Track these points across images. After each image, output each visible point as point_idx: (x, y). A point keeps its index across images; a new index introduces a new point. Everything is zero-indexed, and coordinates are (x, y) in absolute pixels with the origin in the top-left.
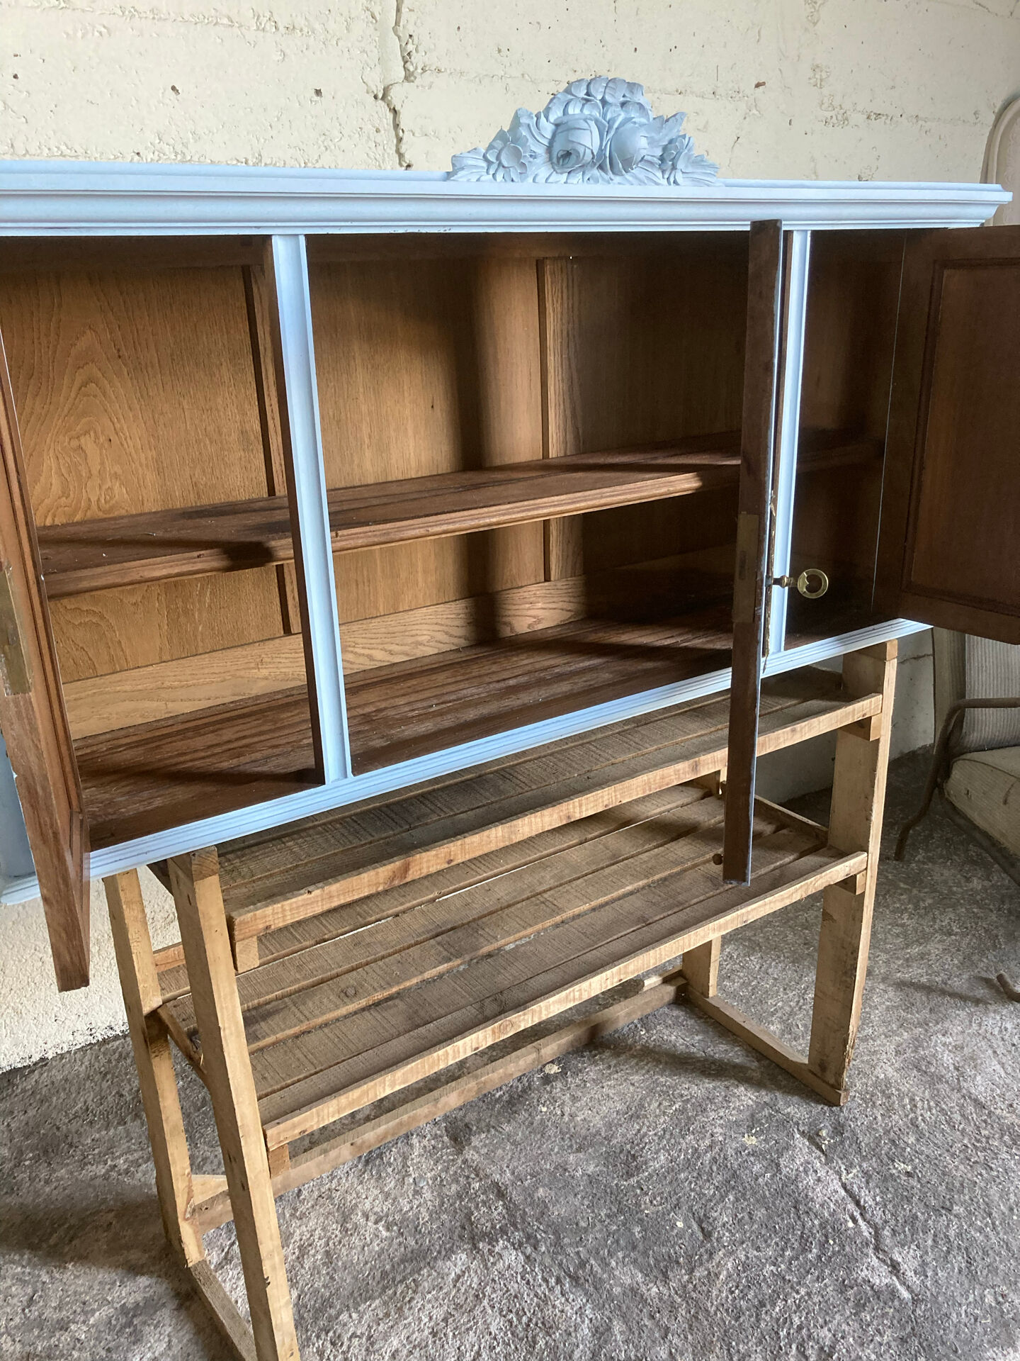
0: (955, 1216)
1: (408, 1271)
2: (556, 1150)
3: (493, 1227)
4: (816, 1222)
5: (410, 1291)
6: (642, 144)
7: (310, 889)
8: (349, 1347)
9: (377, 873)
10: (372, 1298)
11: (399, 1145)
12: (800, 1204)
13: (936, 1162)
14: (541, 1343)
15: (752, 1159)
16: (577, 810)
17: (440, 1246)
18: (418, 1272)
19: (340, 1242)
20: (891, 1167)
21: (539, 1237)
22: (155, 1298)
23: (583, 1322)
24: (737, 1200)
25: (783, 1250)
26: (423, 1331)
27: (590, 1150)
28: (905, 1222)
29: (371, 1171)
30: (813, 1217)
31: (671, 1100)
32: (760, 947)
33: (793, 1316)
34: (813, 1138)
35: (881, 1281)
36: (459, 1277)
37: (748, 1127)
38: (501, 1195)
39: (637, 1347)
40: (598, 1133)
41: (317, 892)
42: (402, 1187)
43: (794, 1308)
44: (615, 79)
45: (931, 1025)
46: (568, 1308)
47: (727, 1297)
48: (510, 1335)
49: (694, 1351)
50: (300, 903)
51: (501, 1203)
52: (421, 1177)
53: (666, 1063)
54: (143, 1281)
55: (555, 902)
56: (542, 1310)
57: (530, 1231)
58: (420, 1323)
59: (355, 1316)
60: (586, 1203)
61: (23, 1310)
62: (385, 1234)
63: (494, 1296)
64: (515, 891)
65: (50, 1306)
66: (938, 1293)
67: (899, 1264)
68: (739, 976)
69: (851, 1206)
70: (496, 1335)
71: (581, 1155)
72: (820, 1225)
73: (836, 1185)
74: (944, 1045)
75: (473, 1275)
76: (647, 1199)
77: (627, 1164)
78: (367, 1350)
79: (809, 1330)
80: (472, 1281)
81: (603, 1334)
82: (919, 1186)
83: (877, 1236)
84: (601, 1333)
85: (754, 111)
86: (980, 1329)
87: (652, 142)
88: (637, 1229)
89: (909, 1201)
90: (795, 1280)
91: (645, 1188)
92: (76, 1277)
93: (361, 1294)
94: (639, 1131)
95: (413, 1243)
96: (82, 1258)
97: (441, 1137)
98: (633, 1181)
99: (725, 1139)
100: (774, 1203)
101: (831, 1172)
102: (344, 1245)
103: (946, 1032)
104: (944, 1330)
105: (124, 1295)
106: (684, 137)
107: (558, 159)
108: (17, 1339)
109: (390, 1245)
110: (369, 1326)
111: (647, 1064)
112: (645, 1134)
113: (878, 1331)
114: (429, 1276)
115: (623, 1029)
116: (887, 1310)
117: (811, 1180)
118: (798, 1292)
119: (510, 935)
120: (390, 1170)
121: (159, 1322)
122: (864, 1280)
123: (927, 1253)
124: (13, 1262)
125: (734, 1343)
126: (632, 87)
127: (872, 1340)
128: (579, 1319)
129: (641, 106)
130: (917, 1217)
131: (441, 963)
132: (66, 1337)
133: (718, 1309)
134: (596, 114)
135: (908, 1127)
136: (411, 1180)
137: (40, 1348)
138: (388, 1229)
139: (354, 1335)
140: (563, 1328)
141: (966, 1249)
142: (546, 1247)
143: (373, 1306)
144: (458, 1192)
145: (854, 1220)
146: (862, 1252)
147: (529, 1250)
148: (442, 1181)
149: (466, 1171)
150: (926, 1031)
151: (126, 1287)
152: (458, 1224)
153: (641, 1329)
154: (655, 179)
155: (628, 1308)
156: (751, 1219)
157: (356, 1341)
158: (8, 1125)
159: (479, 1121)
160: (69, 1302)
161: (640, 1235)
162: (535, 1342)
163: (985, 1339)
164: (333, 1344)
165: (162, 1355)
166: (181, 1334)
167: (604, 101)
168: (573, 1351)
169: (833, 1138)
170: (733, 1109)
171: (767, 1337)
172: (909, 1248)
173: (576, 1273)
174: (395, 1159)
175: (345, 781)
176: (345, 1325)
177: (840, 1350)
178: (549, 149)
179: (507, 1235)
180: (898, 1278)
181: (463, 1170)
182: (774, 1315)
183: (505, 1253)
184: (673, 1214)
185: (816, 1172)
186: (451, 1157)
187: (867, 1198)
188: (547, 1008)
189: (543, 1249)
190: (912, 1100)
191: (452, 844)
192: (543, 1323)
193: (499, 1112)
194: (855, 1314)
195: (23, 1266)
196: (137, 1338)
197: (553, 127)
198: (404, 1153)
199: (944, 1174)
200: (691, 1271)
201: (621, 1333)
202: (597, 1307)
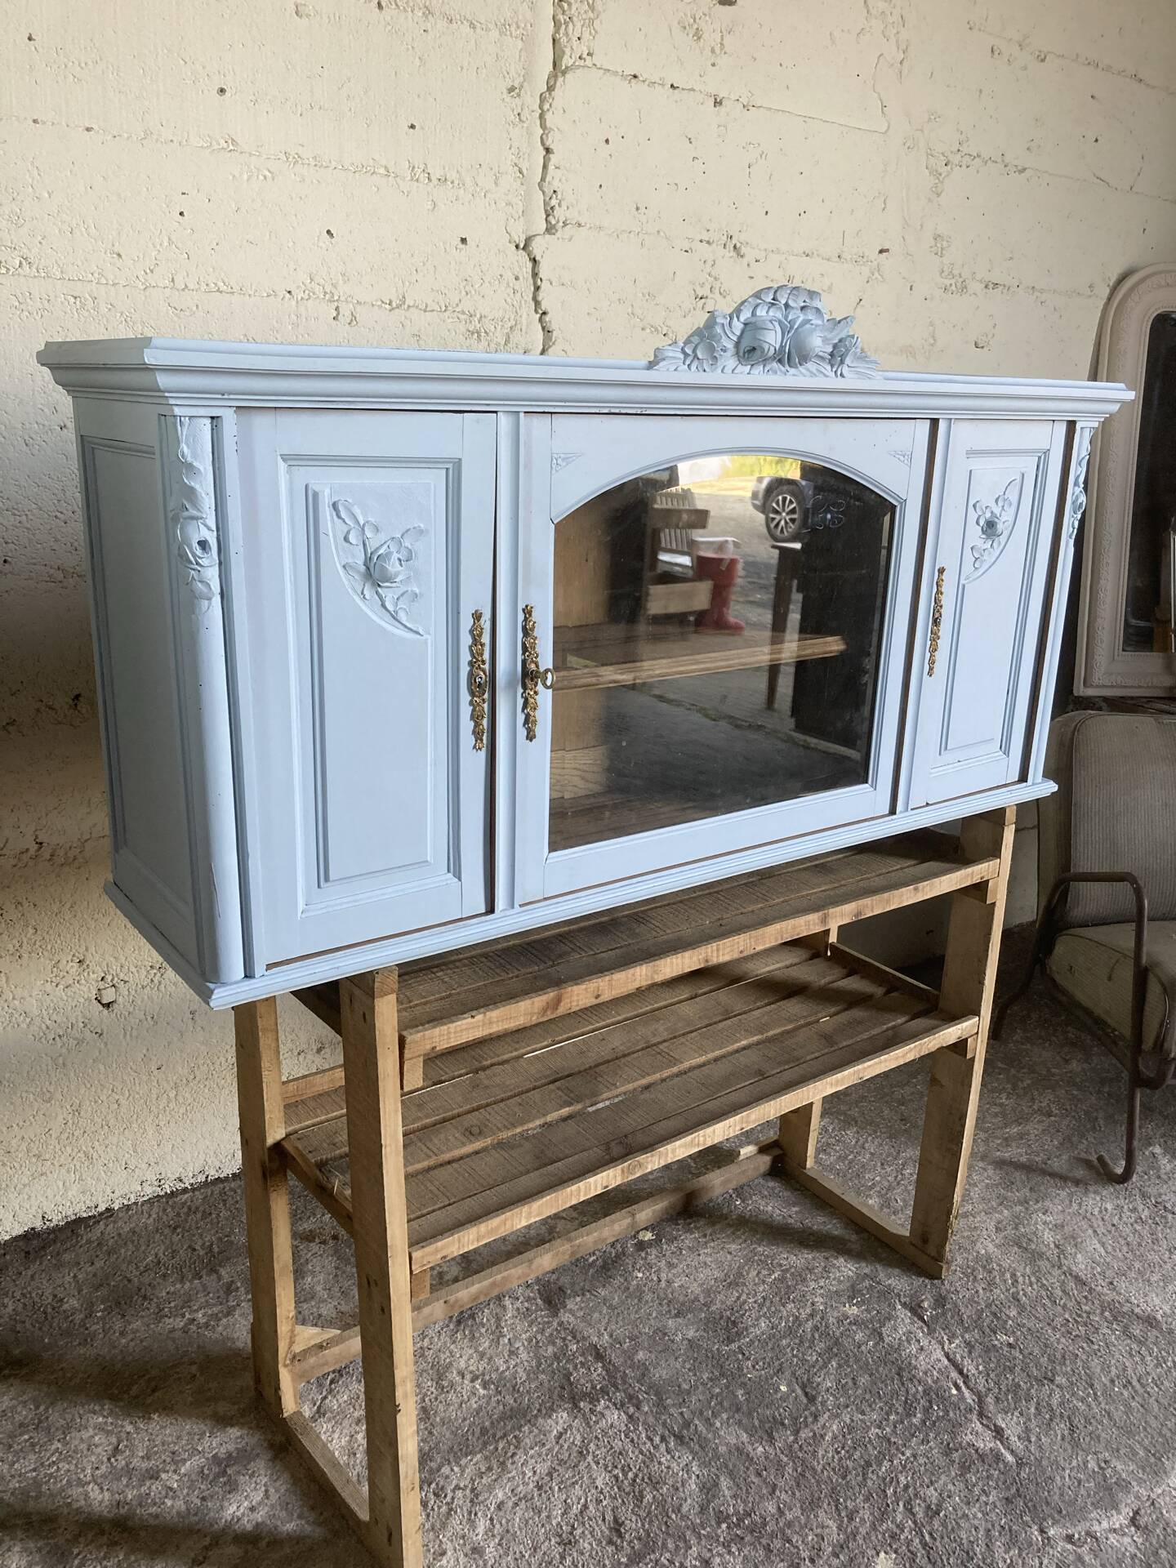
0: (1057, 1386)
1: (509, 1428)
2: (654, 1315)
3: (593, 1387)
4: (920, 1388)
5: (512, 1447)
6: (818, 343)
7: (473, 1013)
8: (453, 1498)
9: (533, 1003)
10: (475, 1454)
11: (491, 1306)
12: (903, 1371)
13: (1038, 1335)
14: (649, 1498)
15: (854, 1328)
16: (715, 954)
17: (540, 1405)
18: (520, 1428)
19: (436, 1399)
20: (994, 1338)
21: (641, 1397)
22: (248, 1448)
23: (690, 1478)
24: (840, 1366)
25: (888, 1414)
26: (528, 1484)
27: (689, 1316)
28: (1008, 1390)
29: (463, 1330)
30: (916, 1383)
31: (769, 1269)
32: (856, 1122)
33: (900, 1475)
34: (916, 1310)
35: (985, 1445)
36: (560, 1435)
37: (849, 1297)
38: (599, 1356)
39: (744, 1502)
40: (697, 1299)
41: (479, 1017)
42: (497, 1347)
43: (900, 1468)
44: (798, 287)
45: (1031, 1203)
46: (674, 1465)
47: (833, 1457)
48: (616, 1490)
49: (801, 1506)
50: (464, 1027)
51: (600, 1364)
52: (516, 1338)
53: (763, 1233)
54: (234, 1432)
55: (671, 1053)
56: (648, 1467)
57: (632, 1393)
58: (524, 1477)
59: (456, 1469)
60: (688, 1366)
61: (109, 1459)
62: (482, 1392)
63: (598, 1452)
64: (629, 1041)
65: (137, 1456)
66: (1042, 1458)
67: (1002, 1429)
68: (835, 1150)
69: (954, 1374)
70: (602, 1489)
71: (679, 1320)
72: (924, 1391)
73: (939, 1354)
74: (1045, 1223)
75: (575, 1432)
76: (749, 1363)
77: (727, 1329)
78: (472, 1501)
79: (915, 1489)
80: (575, 1439)
81: (709, 1490)
82: (1021, 1357)
83: (981, 1402)
84: (709, 1489)
85: (876, 275)
86: (1083, 1491)
87: (825, 340)
88: (740, 1392)
89: (1012, 1370)
90: (900, 1442)
91: (747, 1354)
92: (162, 1427)
93: (461, 1450)
94: (738, 1298)
95: (512, 1402)
96: (167, 1409)
97: (535, 1299)
98: (733, 1346)
99: (826, 1308)
100: (877, 1371)
101: (933, 1342)
102: (441, 1402)
103: (1047, 1211)
104: (1048, 1492)
105: (214, 1445)
106: (853, 337)
107: (744, 353)
108: (106, 1488)
109: (488, 1403)
110: (471, 1479)
111: (744, 1233)
112: (745, 1302)
113: (984, 1491)
114: (530, 1433)
115: (717, 1198)
116: (992, 1472)
117: (914, 1348)
118: (903, 1454)
119: (629, 1083)
120: (483, 1330)
121: (254, 1472)
122: (968, 1444)
123: (1030, 1420)
124: (94, 1413)
125: (841, 1500)
126: (812, 294)
127: (978, 1500)
128: (686, 1475)
129: (818, 310)
130: (1020, 1386)
131: (562, 1107)
132: (156, 1487)
133: (824, 1468)
134: (779, 315)
135: (1009, 1301)
136: (506, 1341)
137: (130, 1497)
138: (485, 1388)
139: (457, 1487)
140: (670, 1483)
141: (1069, 1418)
142: (649, 1407)
143: (475, 1460)
144: (555, 1354)
145: (958, 1388)
146: (966, 1418)
147: (631, 1410)
148: (538, 1342)
149: (562, 1332)
150: (1027, 1209)
151: (216, 1437)
152: (557, 1384)
153: (748, 1485)
154: (823, 370)
155: (734, 1466)
156: (855, 1384)
157: (459, 1493)
158: (75, 1276)
159: (573, 1284)
160: (156, 1453)
161: (744, 1398)
162: (642, 1497)
163: (1089, 1501)
164: (436, 1495)
165: (260, 1504)
166: (278, 1483)
167: (787, 305)
168: (681, 1505)
169: (935, 1310)
170: (834, 1279)
171: (874, 1495)
172: (1012, 1414)
173: (680, 1432)
174: (488, 1320)
175: (512, 912)
176: (447, 1477)
177: (947, 1508)
178: (737, 345)
179: (608, 1395)
180: (1002, 1443)
181: (559, 1332)
182: (880, 1474)
183: (607, 1412)
184: (775, 1378)
185: (919, 1341)
186: (546, 1320)
187: (969, 1367)
188: (674, 1151)
189: (646, 1409)
190: (1013, 1275)
191: (600, 980)
192: (649, 1478)
193: (593, 1276)
194: (961, 1475)
195: (104, 1416)
196: (232, 1487)
197: (742, 326)
198: (497, 1314)
199: (1046, 1346)
200: (796, 1432)
201: (729, 1488)
202: (704, 1464)
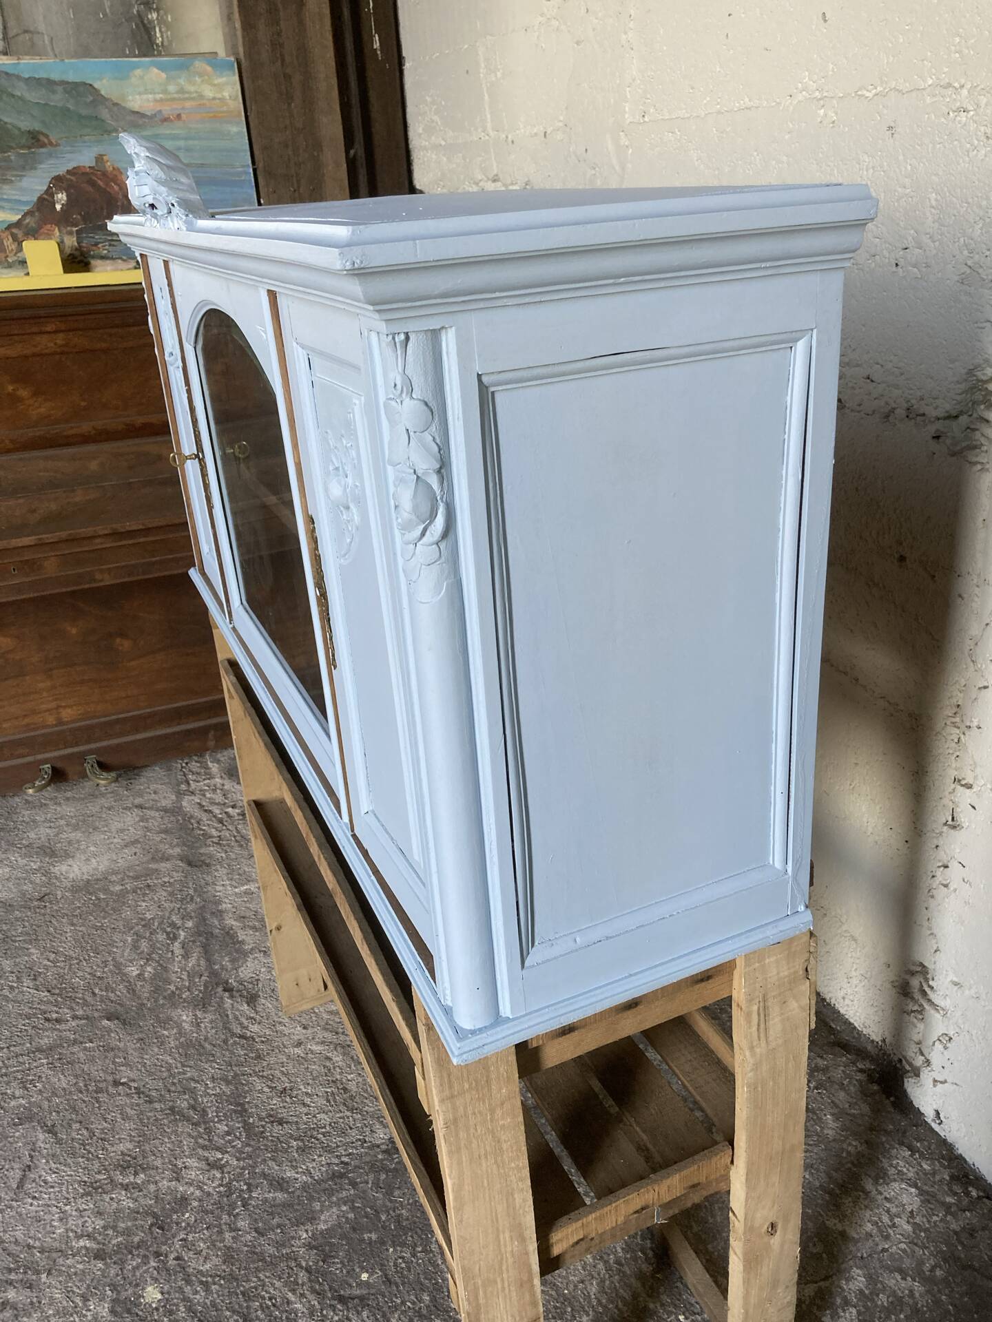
23: (297, 1173)
49: (233, 1248)
56: (321, 1147)
58: (348, 1074)
63: (351, 1120)
70: (316, 1117)
76: (408, 1255)
80: (372, 1108)
84: (282, 1184)
88: (374, 1236)
91: (421, 1256)
125: (222, 1282)
128: (300, 1170)
133: (259, 1279)
140: (297, 1157)
142: (382, 1160)
147: (384, 1147)
153: (272, 1214)
161: (366, 1238)
184: (380, 1273)
200: (308, 1270)
201: (274, 1199)
202: (305, 1187)
